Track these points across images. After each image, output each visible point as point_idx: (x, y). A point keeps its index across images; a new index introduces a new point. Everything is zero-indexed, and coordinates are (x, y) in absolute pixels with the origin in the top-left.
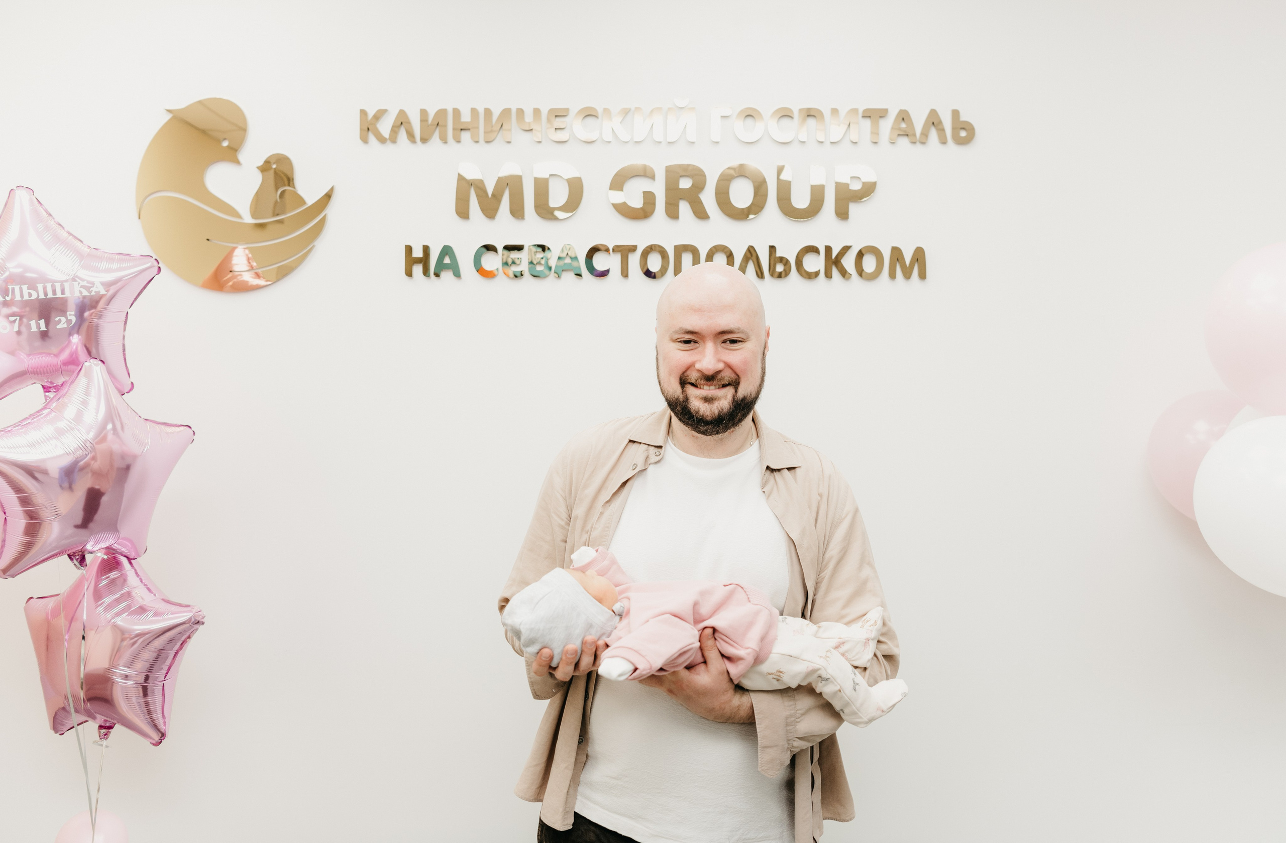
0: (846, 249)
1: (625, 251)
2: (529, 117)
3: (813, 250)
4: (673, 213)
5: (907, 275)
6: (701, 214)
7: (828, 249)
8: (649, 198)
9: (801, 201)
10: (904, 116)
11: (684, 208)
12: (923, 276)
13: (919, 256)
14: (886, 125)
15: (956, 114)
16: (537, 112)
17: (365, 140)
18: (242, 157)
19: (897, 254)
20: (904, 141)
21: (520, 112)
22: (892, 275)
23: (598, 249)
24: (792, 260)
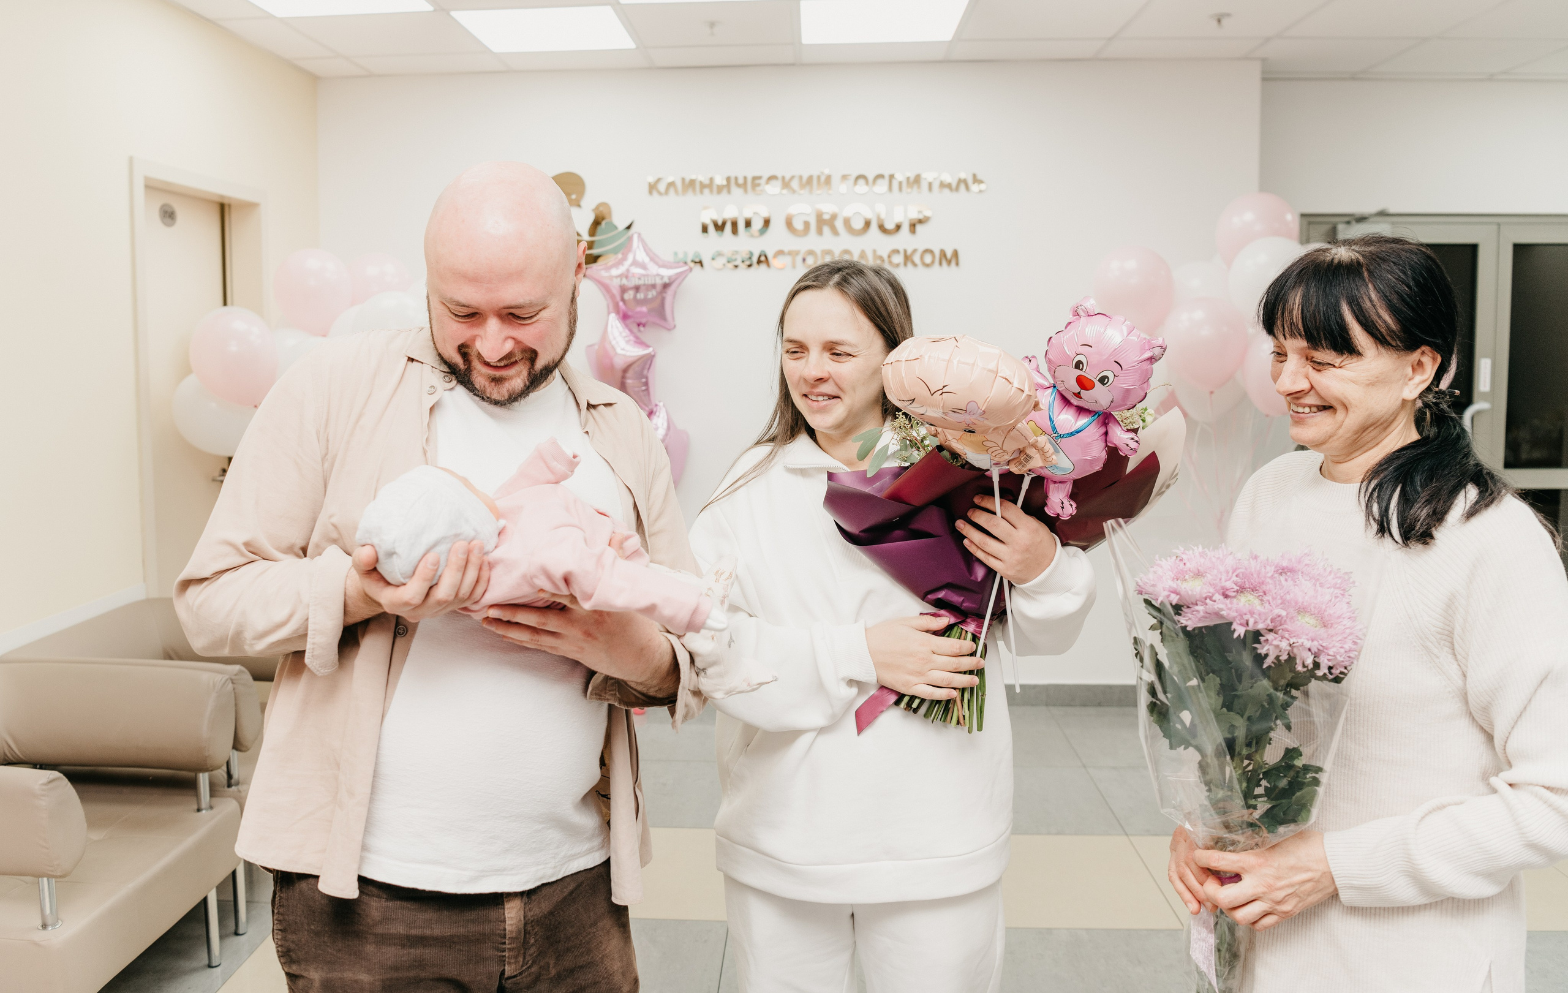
0: (915, 251)
1: (793, 254)
2: (741, 181)
3: (897, 251)
4: (820, 232)
5: (949, 262)
6: (835, 232)
7: (905, 251)
8: (807, 225)
9: (890, 226)
11: (826, 230)
12: (957, 264)
13: (956, 254)
14: (936, 183)
15: (974, 176)
16: (745, 178)
17: (650, 193)
18: (582, 203)
19: (943, 254)
20: (946, 191)
21: (736, 178)
22: (941, 264)
23: (780, 253)
24: (885, 257)
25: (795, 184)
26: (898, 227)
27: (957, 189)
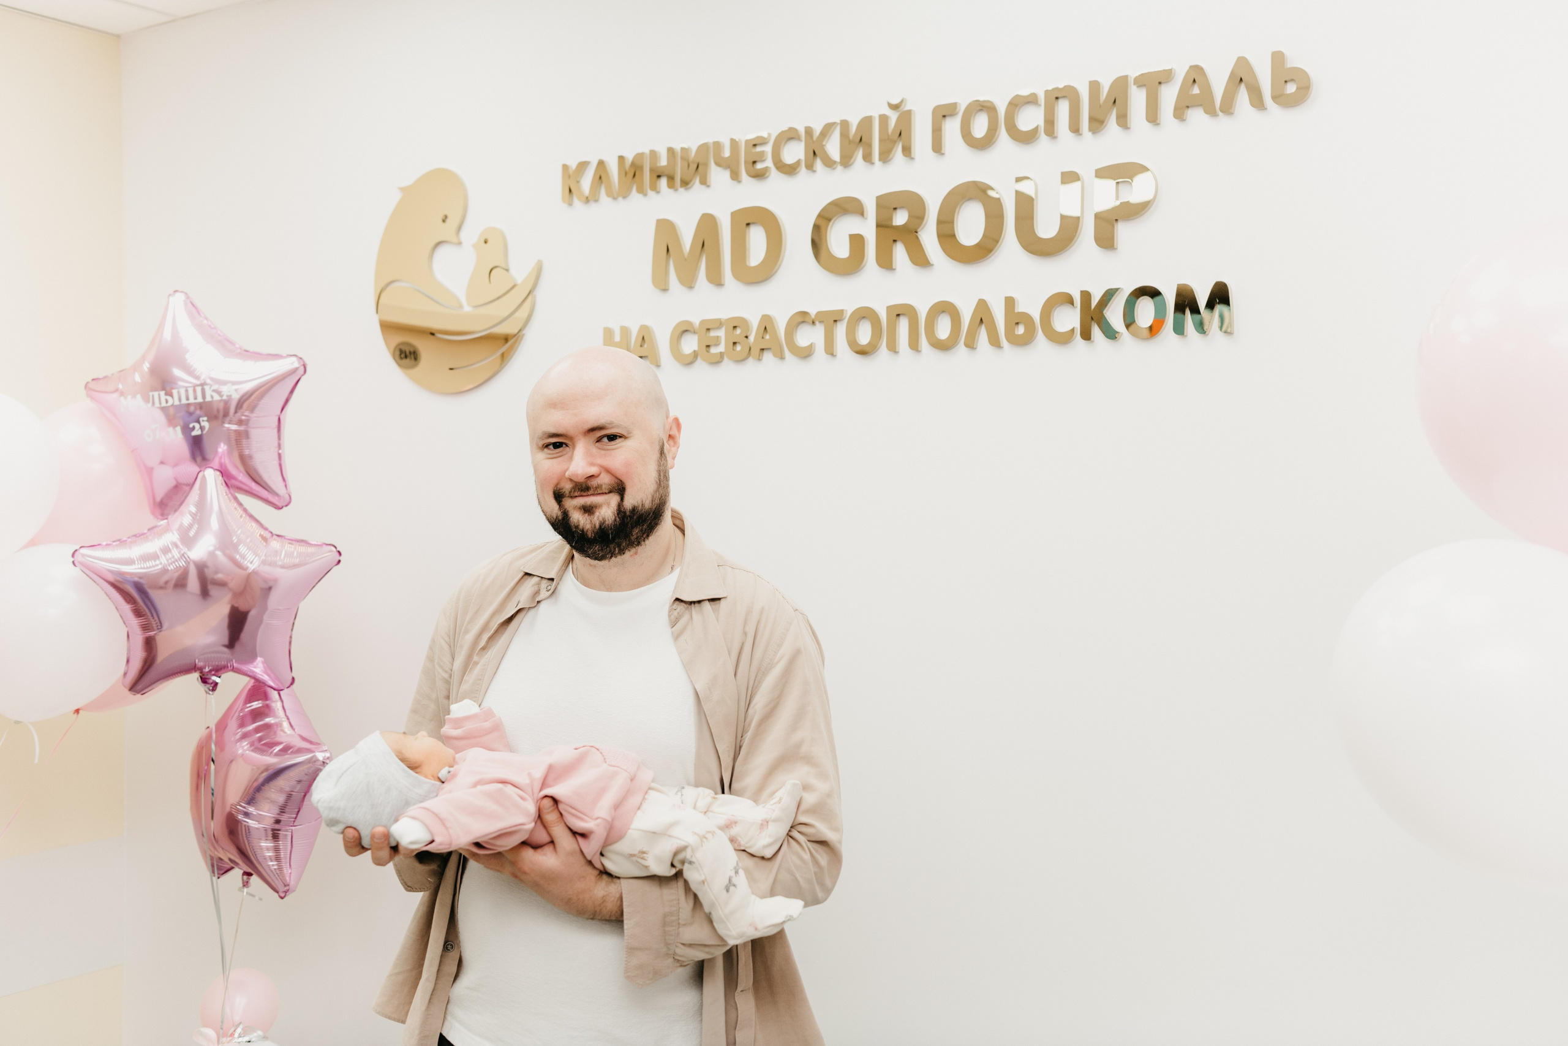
0: (1112, 292)
1: (832, 319)
2: (726, 151)
3: (1064, 299)
4: (886, 262)
6: (920, 259)
7: (1086, 296)
8: (857, 238)
9: (1047, 228)
10: (1196, 76)
11: (900, 252)
13: (1221, 295)
14: (1169, 95)
15: (1278, 58)
16: (735, 145)
17: (570, 204)
19: (1185, 295)
20: (1197, 116)
21: (718, 149)
22: (1179, 329)
23: (802, 319)
24: (1036, 316)
25: (833, 147)
26: (1069, 229)
27: (1228, 107)
